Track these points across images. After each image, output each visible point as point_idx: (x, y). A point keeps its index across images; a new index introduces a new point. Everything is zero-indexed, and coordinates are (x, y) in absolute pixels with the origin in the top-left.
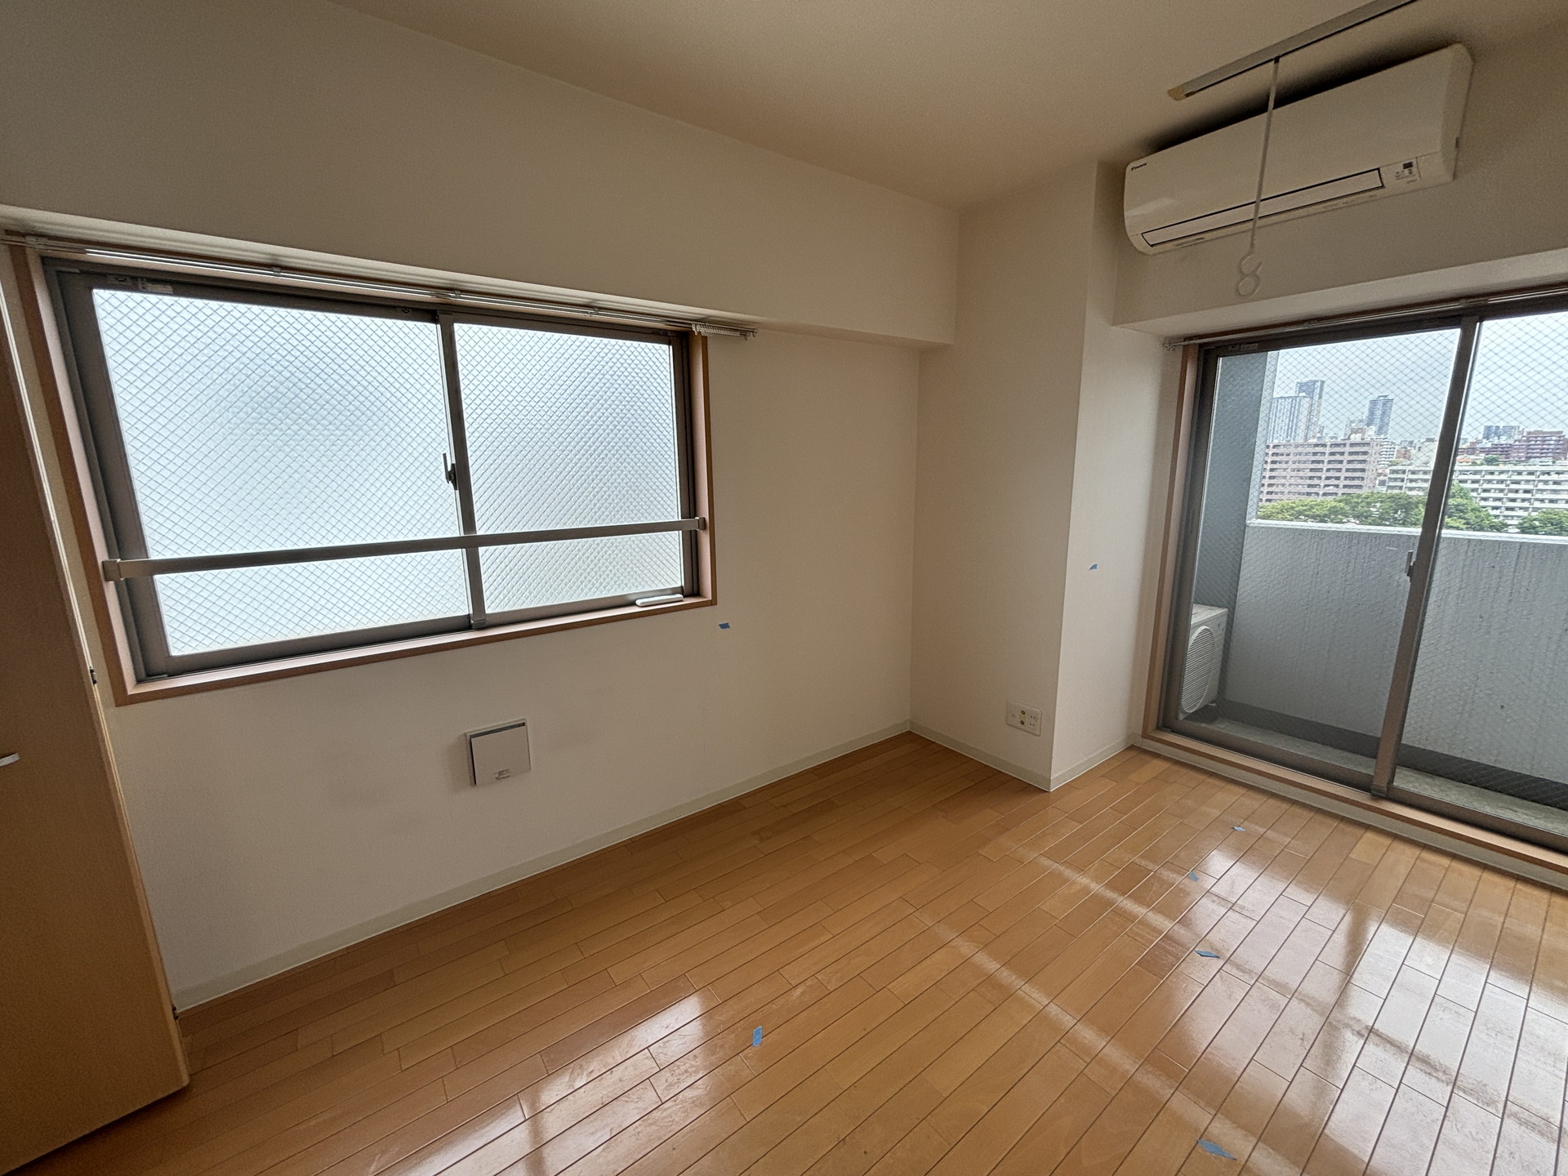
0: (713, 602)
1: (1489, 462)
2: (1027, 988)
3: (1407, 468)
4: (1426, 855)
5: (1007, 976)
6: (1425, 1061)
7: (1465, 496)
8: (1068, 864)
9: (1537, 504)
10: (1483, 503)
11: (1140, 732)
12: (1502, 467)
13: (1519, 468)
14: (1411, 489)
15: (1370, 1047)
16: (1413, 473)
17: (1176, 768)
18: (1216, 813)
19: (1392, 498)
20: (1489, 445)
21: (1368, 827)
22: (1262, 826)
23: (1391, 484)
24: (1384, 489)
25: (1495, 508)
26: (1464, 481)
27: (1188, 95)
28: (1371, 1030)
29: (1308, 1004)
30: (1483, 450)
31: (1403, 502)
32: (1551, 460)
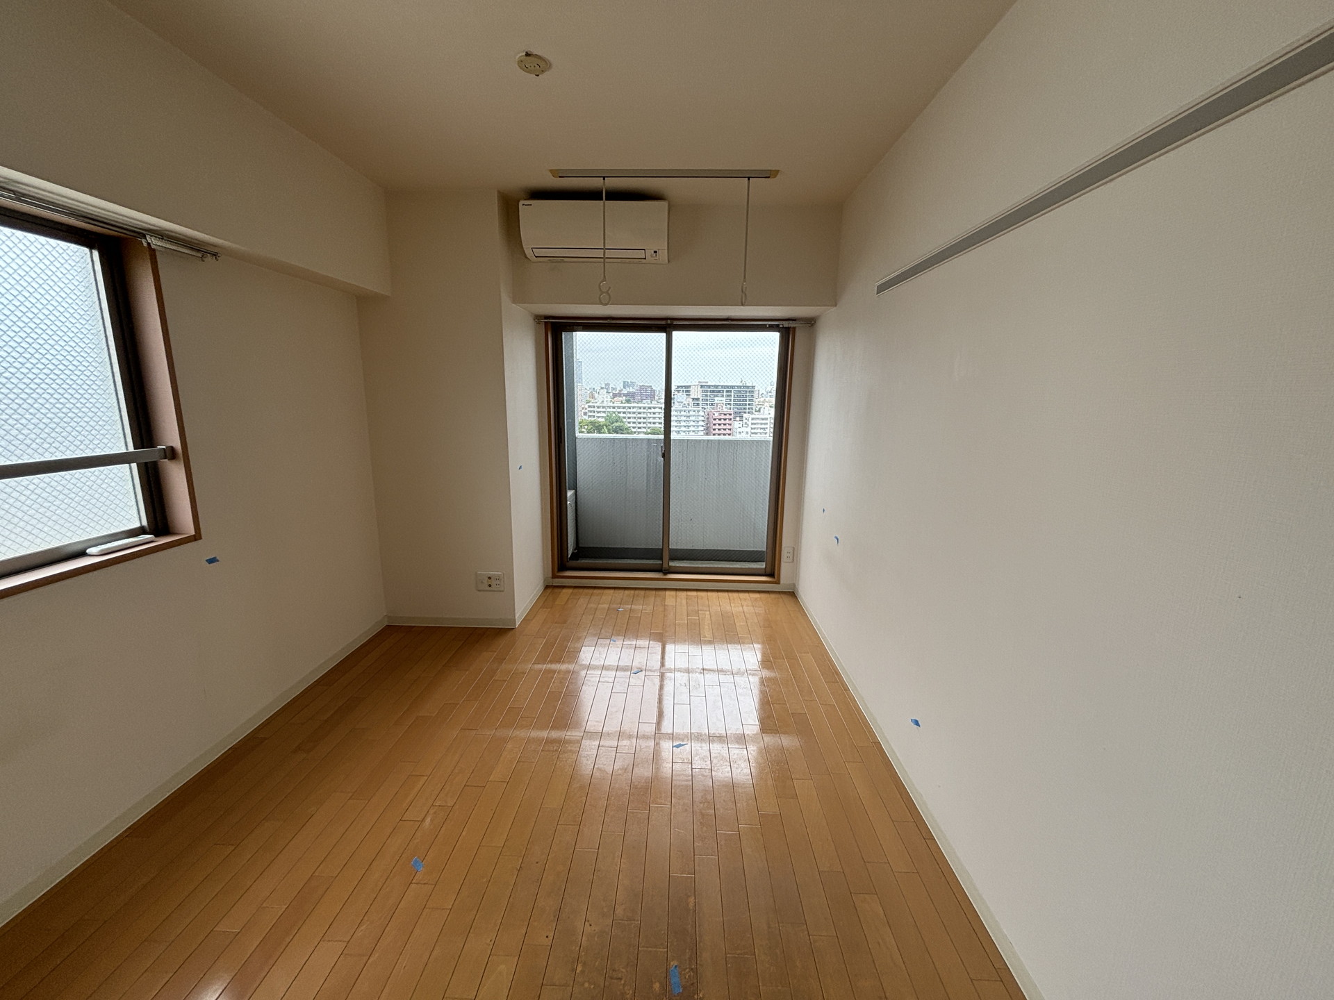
0: (197, 537)
1: (628, 401)
2: (569, 734)
3: (596, 405)
4: (690, 593)
5: (555, 734)
6: (722, 671)
7: (622, 422)
8: (551, 662)
9: (649, 425)
10: (629, 425)
11: (551, 575)
12: (632, 405)
13: (640, 405)
14: (598, 417)
15: (706, 676)
16: (598, 407)
17: (576, 591)
18: (606, 606)
19: (592, 423)
20: (626, 392)
21: (666, 589)
22: (628, 605)
23: (590, 414)
24: (586, 417)
25: (634, 428)
26: (619, 413)
27: (560, 177)
28: (703, 670)
29: (681, 672)
30: (624, 395)
31: (597, 425)
32: (650, 401)
